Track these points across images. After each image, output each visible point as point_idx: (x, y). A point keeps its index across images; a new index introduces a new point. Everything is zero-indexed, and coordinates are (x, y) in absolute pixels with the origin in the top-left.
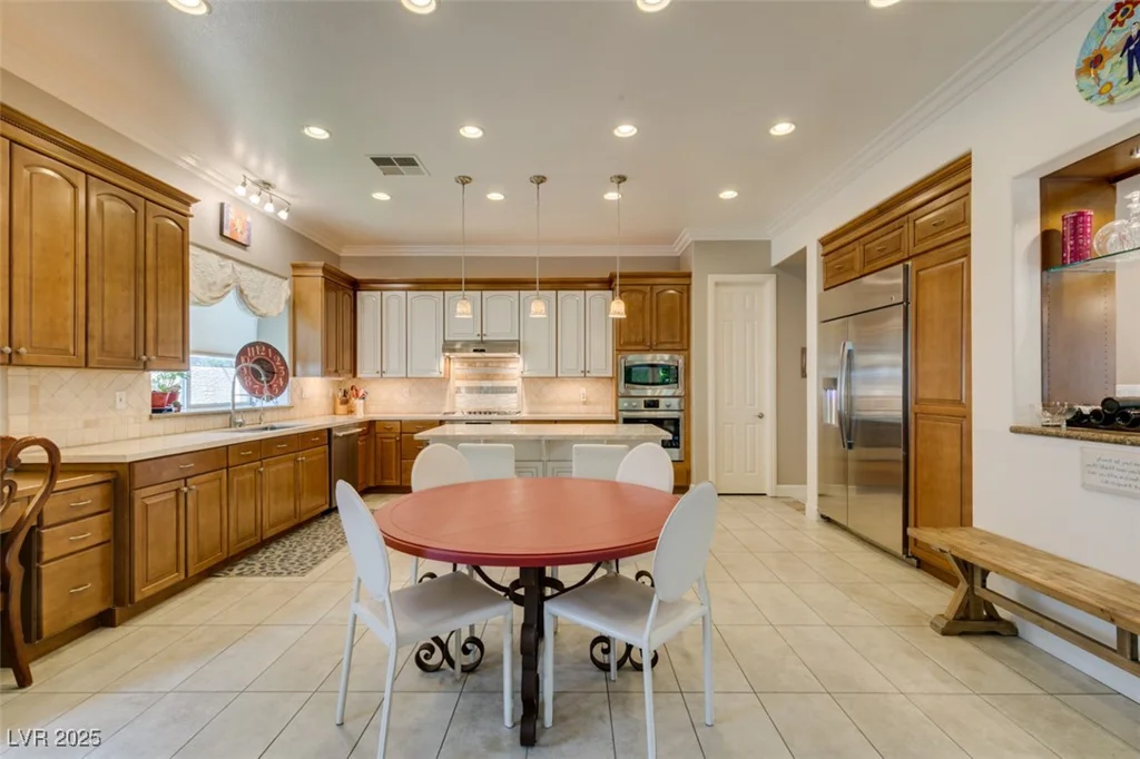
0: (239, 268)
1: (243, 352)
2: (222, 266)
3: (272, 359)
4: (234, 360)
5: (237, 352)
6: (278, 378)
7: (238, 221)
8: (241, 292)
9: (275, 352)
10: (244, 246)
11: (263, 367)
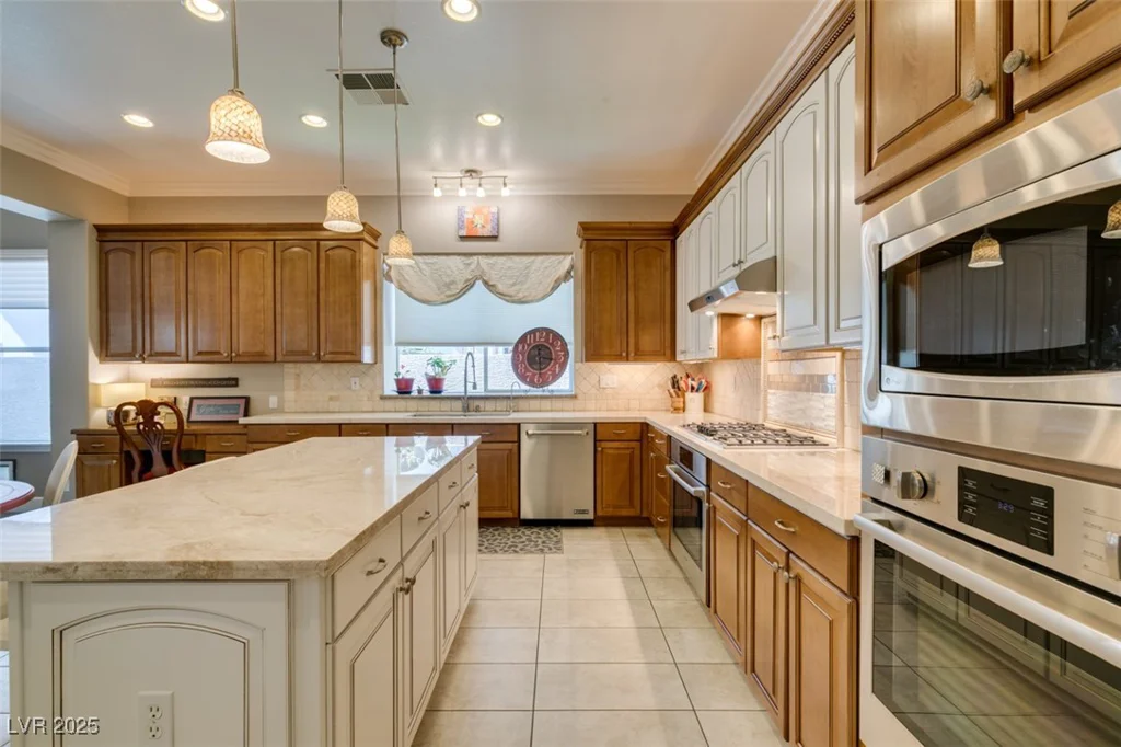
0: (484, 261)
1: (523, 340)
2: (469, 264)
3: (552, 344)
4: (511, 348)
5: (515, 341)
6: (555, 365)
7: (477, 217)
8: (486, 283)
9: (557, 336)
10: (494, 238)
11: (538, 354)
